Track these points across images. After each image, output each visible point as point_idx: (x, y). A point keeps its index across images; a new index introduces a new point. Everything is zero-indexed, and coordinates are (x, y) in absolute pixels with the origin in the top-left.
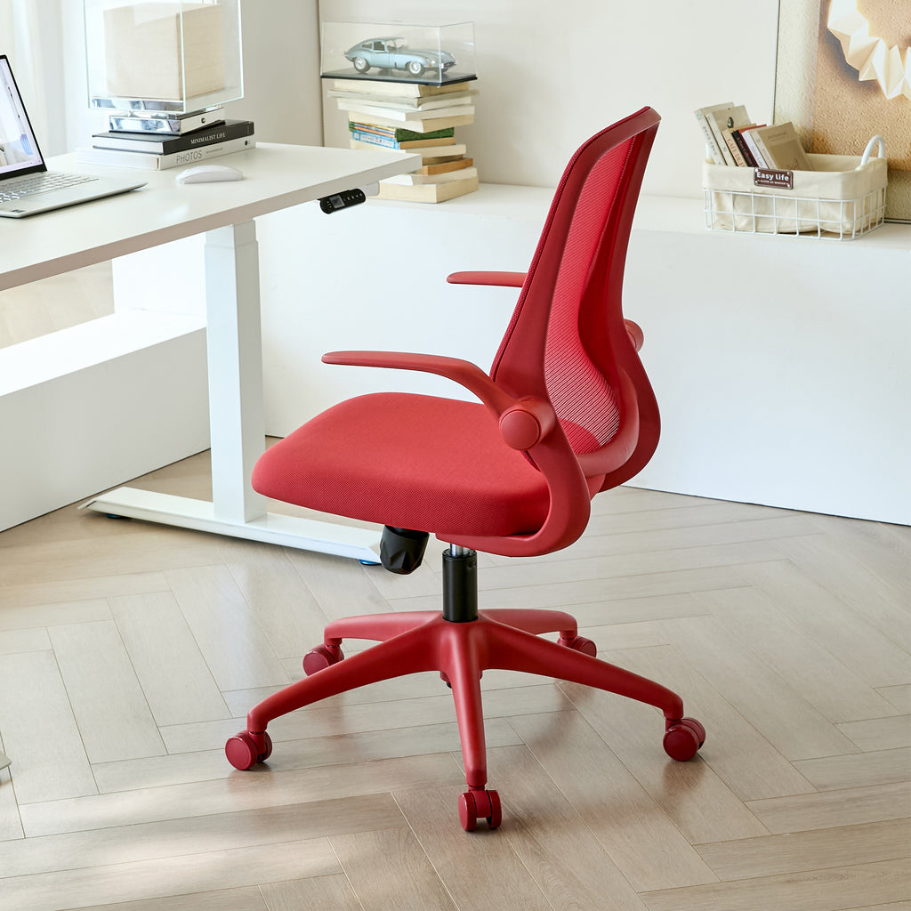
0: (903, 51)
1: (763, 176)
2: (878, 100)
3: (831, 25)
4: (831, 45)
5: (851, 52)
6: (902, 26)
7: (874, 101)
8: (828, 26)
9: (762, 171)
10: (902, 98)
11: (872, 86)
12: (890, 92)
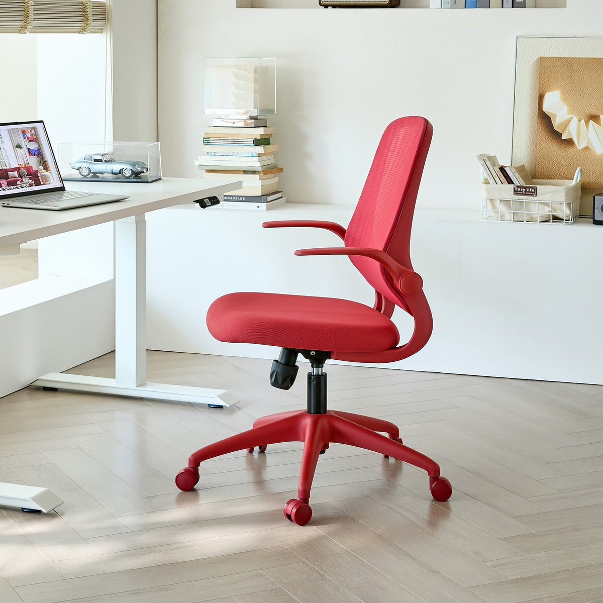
0: (587, 123)
1: (519, 190)
2: (573, 149)
3: (545, 109)
4: (545, 119)
5: (556, 124)
6: (586, 108)
7: (571, 150)
8: (543, 109)
9: (518, 187)
10: (587, 148)
11: (570, 142)
12: (580, 145)
